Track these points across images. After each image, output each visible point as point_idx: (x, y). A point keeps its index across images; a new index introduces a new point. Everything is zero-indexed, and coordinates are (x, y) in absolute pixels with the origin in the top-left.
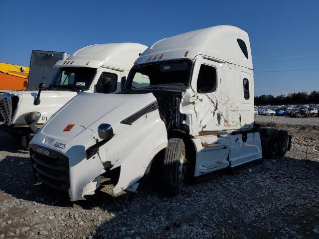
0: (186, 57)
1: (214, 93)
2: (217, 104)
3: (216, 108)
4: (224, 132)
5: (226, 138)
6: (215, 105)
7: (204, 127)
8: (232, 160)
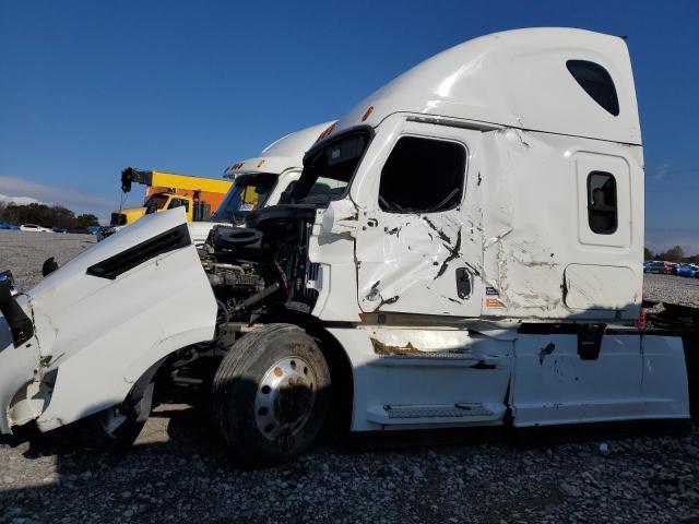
0: (365, 123)
1: (451, 213)
2: (459, 241)
3: (455, 253)
4: (491, 321)
5: (495, 339)
6: (453, 245)
7: (390, 301)
8: (519, 405)
